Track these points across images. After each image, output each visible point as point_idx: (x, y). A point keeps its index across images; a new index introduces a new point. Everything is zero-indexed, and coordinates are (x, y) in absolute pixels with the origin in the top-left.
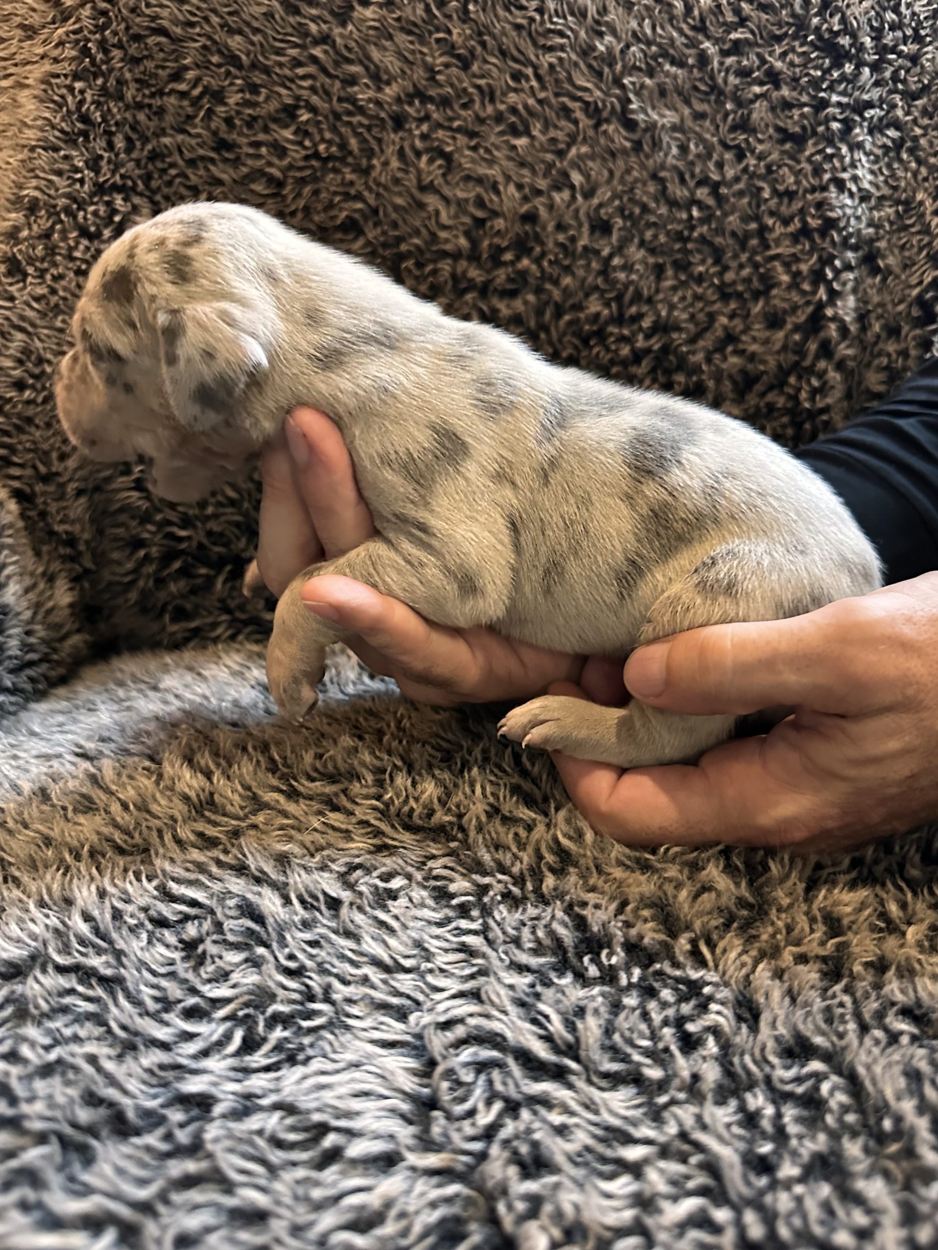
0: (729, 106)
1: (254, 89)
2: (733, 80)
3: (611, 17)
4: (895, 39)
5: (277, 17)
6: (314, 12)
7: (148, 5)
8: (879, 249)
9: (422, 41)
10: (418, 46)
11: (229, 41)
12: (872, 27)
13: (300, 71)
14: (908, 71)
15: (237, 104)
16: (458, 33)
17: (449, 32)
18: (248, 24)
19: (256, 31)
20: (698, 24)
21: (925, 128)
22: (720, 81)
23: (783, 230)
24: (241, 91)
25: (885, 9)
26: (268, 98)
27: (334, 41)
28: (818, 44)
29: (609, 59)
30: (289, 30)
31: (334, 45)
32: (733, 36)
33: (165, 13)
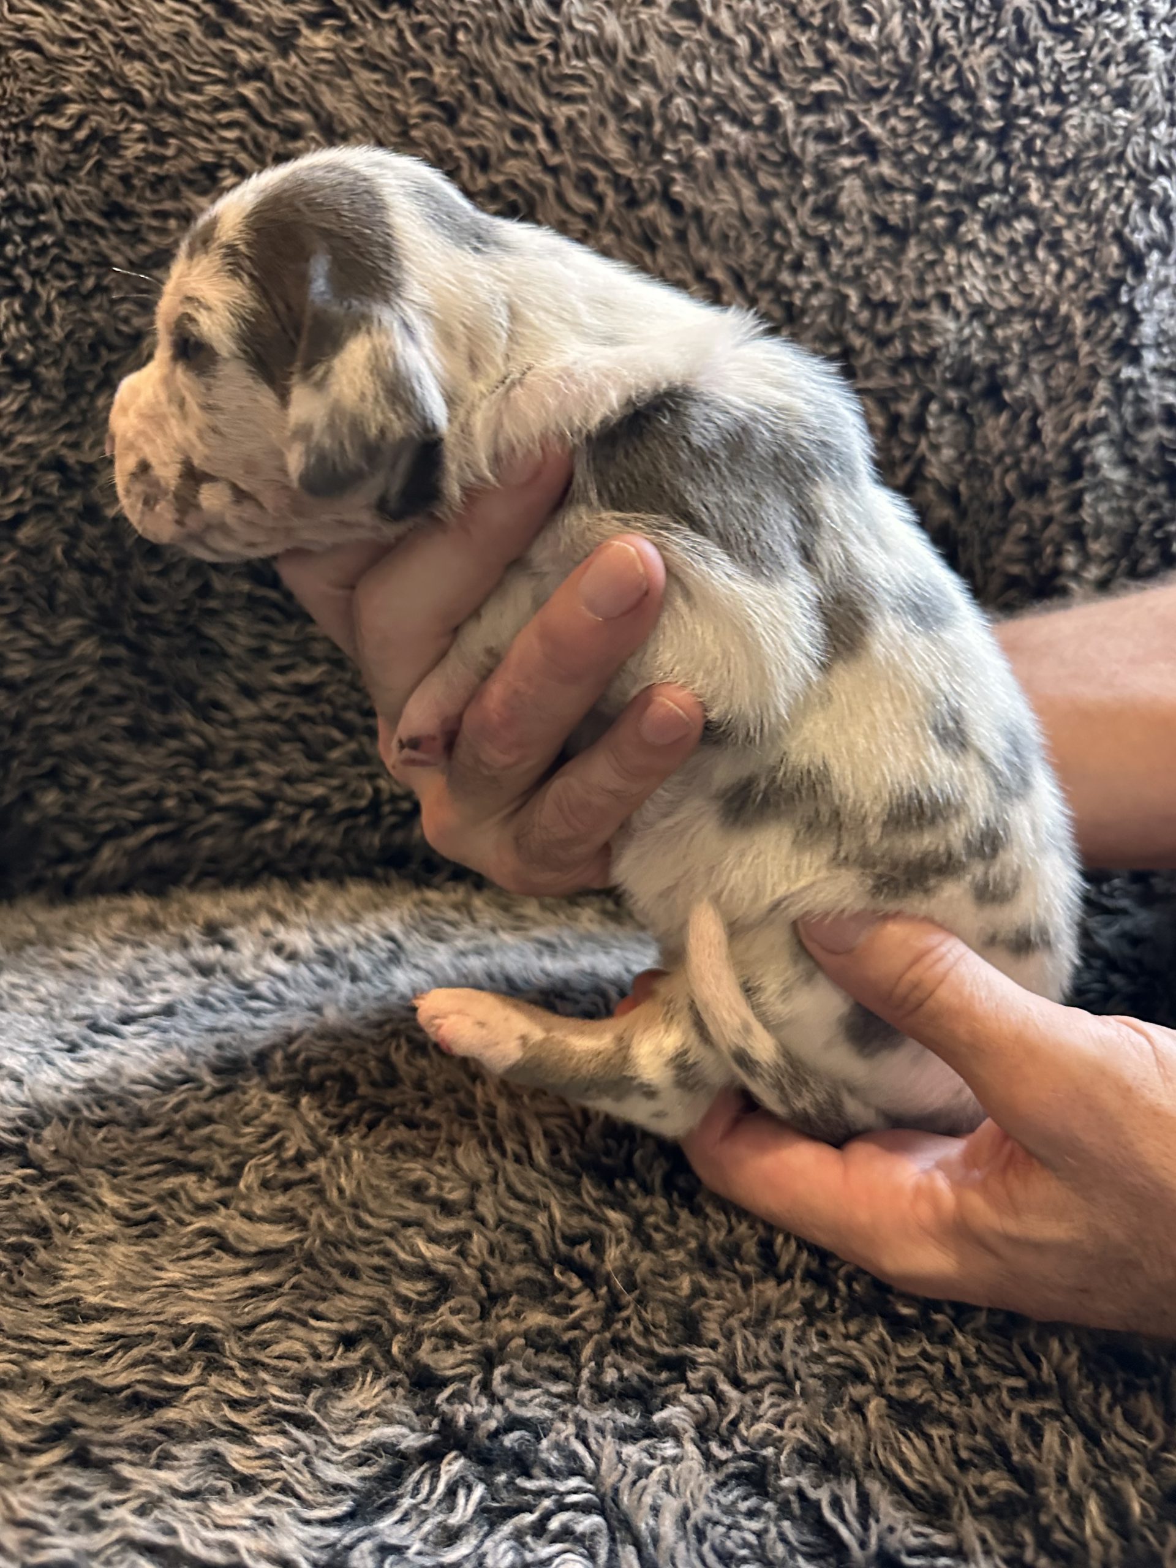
0: (807, 182)
1: (160, 137)
2: (814, 148)
3: (648, 58)
4: (1030, 98)
5: (192, 40)
6: (245, 34)
7: (12, 9)
8: (1006, 377)
9: (392, 80)
10: (384, 89)
11: (126, 68)
12: (998, 83)
13: (224, 116)
14: (1046, 140)
15: (137, 158)
16: (441, 71)
17: (429, 69)
18: (153, 46)
19: (164, 56)
20: (768, 68)
21: (1070, 217)
22: (796, 149)
23: (877, 355)
24: (142, 139)
25: (1016, 56)
26: (180, 151)
27: (271, 77)
28: (927, 106)
29: (645, 117)
30: (208, 59)
31: (270, 82)
32: (816, 87)
33: (36, 22)
